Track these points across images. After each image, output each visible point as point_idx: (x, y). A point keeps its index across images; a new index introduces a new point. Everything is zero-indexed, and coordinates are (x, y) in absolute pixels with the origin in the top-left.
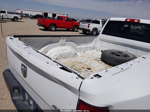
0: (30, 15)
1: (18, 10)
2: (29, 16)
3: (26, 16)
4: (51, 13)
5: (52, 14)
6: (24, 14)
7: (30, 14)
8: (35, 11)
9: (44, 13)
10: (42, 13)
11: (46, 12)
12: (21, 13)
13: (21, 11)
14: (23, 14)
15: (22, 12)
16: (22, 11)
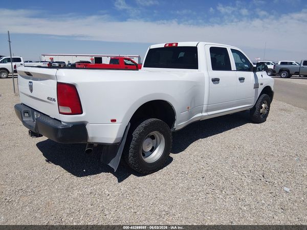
0: (67, 63)
1: (44, 55)
2: (65, 65)
3: (60, 65)
4: (108, 56)
5: (110, 57)
6: (56, 62)
7: (69, 61)
8: (76, 56)
9: (94, 58)
10: (90, 58)
11: (98, 55)
12: (50, 61)
13: (50, 58)
14: (54, 62)
15: (52, 59)
16: (52, 57)
